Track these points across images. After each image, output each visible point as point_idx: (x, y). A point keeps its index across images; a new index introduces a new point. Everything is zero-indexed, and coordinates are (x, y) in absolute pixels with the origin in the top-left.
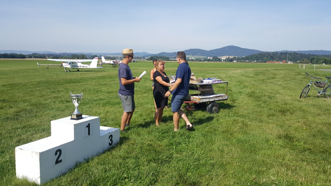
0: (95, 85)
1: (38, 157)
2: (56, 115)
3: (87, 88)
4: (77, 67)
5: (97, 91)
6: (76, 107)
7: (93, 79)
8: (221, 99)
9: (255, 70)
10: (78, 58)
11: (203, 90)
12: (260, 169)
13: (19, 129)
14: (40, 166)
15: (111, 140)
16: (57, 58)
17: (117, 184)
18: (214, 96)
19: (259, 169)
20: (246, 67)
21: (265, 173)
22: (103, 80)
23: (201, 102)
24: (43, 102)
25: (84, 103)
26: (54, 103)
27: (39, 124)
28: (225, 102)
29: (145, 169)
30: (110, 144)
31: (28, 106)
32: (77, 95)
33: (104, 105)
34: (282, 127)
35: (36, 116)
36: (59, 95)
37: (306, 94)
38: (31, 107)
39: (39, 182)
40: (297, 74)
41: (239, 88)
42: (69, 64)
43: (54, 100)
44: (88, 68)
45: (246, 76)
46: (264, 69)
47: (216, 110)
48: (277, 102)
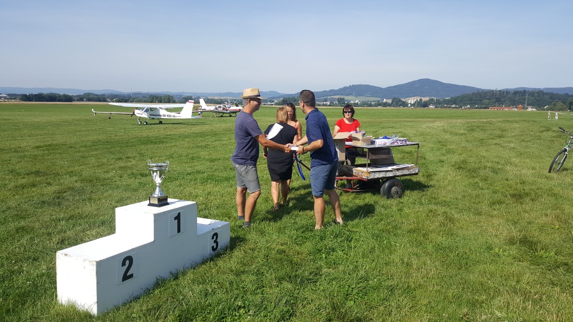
0: (189, 148)
1: (94, 268)
2: (123, 198)
3: (175, 152)
4: (159, 117)
5: (192, 158)
6: (158, 185)
7: (186, 137)
8: (407, 173)
9: (468, 123)
10: (160, 102)
11: (374, 157)
12: (476, 297)
13: (62, 220)
14: (97, 283)
15: (216, 242)
16: (126, 101)
17: (226, 317)
18: (395, 167)
19: (473, 298)
20: (451, 117)
21: (484, 305)
22: (203, 139)
23: (372, 179)
24: (102, 176)
25: (170, 178)
26: (121, 177)
27: (95, 213)
28: (414, 179)
29: (272, 293)
30: (214, 249)
31: (76, 181)
32: (160, 164)
33: (204, 181)
34: (515, 223)
35: (90, 199)
36: (129, 164)
37: (560, 165)
38: (83, 185)
39: (94, 310)
40: (544, 129)
41: (438, 153)
42: (145, 111)
43: (119, 172)
44: (177, 118)
45: (451, 133)
46: (484, 120)
47: (398, 192)
48: (507, 180)
